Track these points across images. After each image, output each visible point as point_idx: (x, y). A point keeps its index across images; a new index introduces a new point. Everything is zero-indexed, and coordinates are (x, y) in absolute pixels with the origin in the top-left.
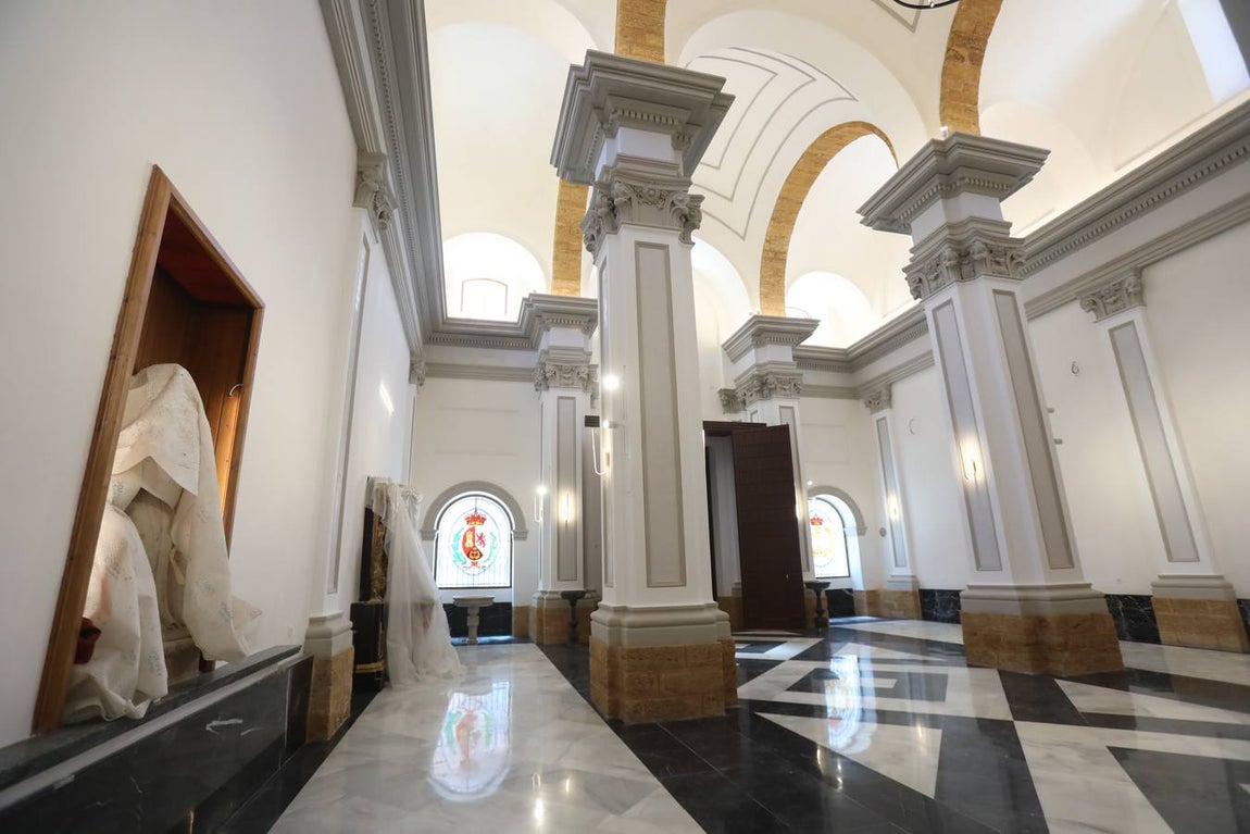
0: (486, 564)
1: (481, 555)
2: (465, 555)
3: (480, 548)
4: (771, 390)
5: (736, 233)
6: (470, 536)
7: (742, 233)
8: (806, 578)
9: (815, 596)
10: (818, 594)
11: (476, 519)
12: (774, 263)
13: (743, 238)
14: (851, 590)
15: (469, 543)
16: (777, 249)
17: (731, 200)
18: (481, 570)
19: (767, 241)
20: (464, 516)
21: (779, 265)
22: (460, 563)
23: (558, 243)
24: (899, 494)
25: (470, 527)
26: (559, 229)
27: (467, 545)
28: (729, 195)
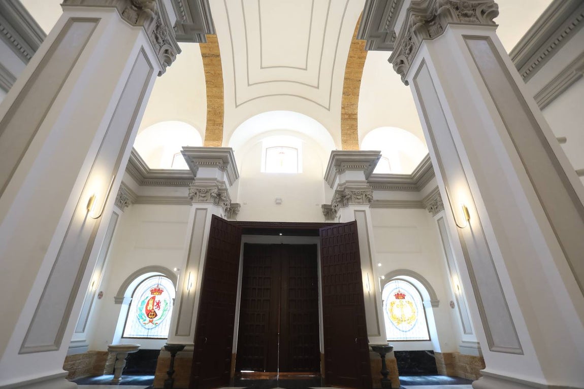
0: (158, 322)
1: (156, 315)
2: (146, 315)
3: (157, 311)
4: (348, 199)
5: (325, 108)
6: (151, 302)
7: (327, 107)
8: (373, 341)
9: (380, 358)
10: (383, 356)
11: (158, 291)
12: (349, 120)
13: (329, 110)
14: (432, 352)
15: (150, 307)
16: (350, 112)
17: (318, 88)
18: (154, 326)
19: (342, 108)
20: (150, 289)
21: (353, 122)
22: (141, 320)
23: (209, 120)
24: (459, 274)
25: (152, 296)
26: (209, 112)
27: (148, 309)
28: (316, 85)
